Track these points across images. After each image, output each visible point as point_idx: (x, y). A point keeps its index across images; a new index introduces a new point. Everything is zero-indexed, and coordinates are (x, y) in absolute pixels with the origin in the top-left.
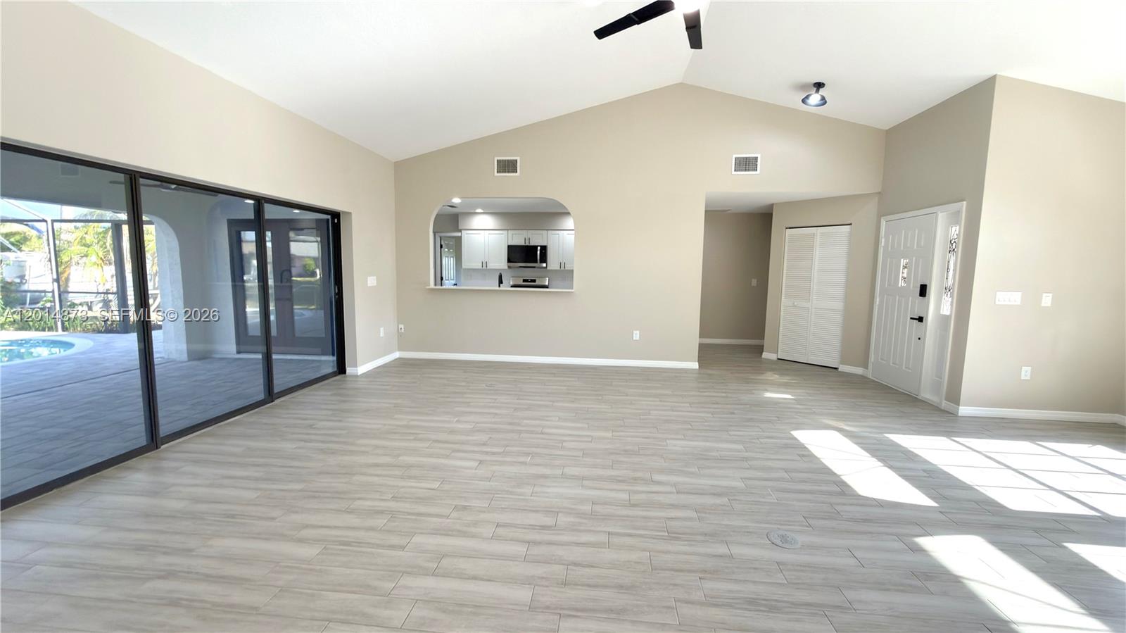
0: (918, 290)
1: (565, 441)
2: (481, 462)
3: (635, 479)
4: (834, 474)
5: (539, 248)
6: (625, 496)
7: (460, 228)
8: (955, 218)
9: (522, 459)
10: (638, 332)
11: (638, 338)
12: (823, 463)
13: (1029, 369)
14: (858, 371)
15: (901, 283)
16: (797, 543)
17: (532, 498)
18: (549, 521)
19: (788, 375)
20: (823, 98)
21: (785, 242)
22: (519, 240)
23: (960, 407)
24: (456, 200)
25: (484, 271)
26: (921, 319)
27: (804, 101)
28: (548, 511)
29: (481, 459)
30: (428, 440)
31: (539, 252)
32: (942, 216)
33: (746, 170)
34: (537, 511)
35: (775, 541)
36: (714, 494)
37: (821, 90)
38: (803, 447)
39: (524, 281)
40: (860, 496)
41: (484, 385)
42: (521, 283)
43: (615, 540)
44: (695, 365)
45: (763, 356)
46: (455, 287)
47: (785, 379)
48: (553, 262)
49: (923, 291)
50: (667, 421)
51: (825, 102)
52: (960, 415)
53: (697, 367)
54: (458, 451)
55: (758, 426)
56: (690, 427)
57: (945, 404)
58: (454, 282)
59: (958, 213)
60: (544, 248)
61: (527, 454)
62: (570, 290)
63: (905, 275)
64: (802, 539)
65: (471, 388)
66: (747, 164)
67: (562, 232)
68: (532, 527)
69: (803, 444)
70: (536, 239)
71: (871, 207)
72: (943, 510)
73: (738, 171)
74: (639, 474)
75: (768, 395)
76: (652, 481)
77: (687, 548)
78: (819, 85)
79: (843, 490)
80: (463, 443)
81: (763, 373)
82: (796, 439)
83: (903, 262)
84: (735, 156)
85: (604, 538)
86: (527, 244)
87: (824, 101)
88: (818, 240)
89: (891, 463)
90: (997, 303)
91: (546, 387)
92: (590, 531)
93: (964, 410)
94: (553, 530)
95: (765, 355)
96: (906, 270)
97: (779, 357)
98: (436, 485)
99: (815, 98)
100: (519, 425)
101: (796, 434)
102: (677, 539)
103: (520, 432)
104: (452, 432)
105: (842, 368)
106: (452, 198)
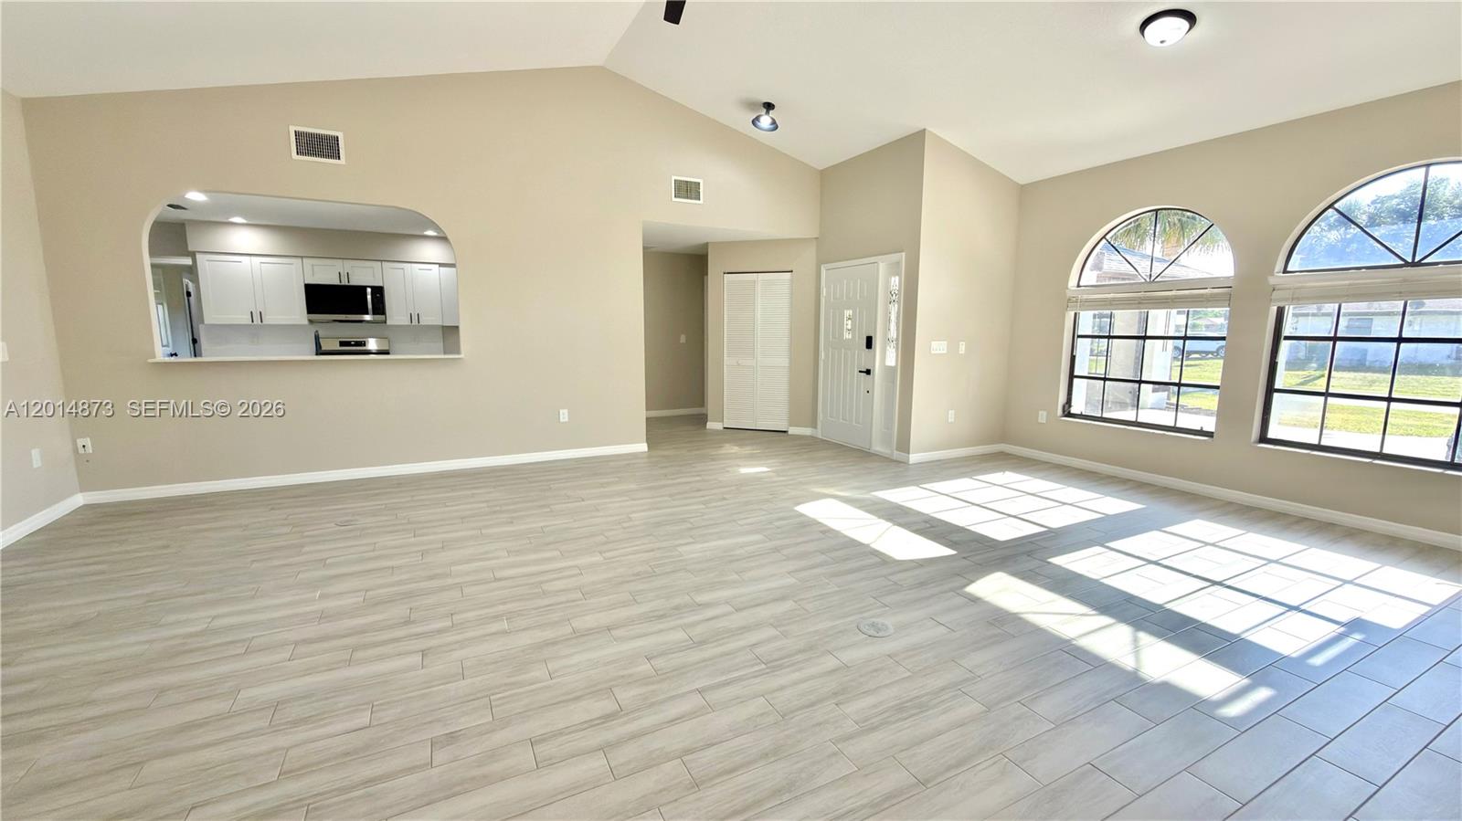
0: (864, 342)
1: (542, 582)
2: (424, 653)
3: (677, 608)
4: (861, 544)
5: (369, 290)
6: (680, 635)
7: (190, 249)
8: (894, 269)
9: (495, 627)
10: (566, 411)
11: (566, 420)
12: (846, 536)
13: (953, 411)
14: (807, 431)
15: (847, 336)
16: (887, 628)
17: (554, 681)
18: (606, 706)
19: (747, 445)
20: (774, 122)
21: (725, 290)
22: (327, 274)
23: (911, 456)
24: (195, 196)
25: (256, 328)
26: (868, 372)
27: (753, 122)
28: (594, 691)
29: (424, 647)
30: (283, 644)
31: (369, 297)
32: (882, 266)
33: (687, 198)
34: (577, 699)
35: (870, 634)
36: (776, 600)
37: (771, 112)
38: (814, 523)
39: (342, 344)
40: (899, 561)
41: (333, 525)
42: (338, 348)
43: (714, 696)
44: (643, 447)
45: (708, 427)
46: (173, 359)
47: (747, 450)
48: (396, 313)
49: (869, 342)
50: (658, 524)
51: (777, 128)
52: (911, 463)
53: (646, 450)
54: (365, 647)
55: (761, 509)
56: (689, 526)
57: (897, 455)
58: (170, 350)
59: (898, 263)
60: (378, 291)
61: (497, 618)
62: (457, 356)
63: (849, 327)
64: (890, 621)
65: (306, 534)
66: (687, 190)
67: (413, 265)
68: (590, 724)
69: (814, 520)
70: (362, 274)
71: (810, 254)
72: (965, 555)
73: (679, 197)
74: (677, 601)
75: (744, 471)
76: (699, 605)
77: (797, 674)
78: (769, 106)
79: (884, 560)
80: (362, 631)
81: (721, 447)
82: (802, 515)
83: (848, 313)
84: (674, 178)
85: (697, 700)
86: (345, 282)
87: (775, 126)
88: (759, 288)
89: (900, 521)
90: (933, 352)
91: (447, 509)
92: (672, 698)
93: (914, 458)
94: (621, 717)
95: (710, 425)
96: (850, 321)
97: (725, 426)
98: (364, 718)
99: (765, 121)
100: (449, 575)
101: (802, 509)
102: (781, 667)
103: (460, 586)
104: (323, 617)
105: (792, 431)
106: (187, 192)
